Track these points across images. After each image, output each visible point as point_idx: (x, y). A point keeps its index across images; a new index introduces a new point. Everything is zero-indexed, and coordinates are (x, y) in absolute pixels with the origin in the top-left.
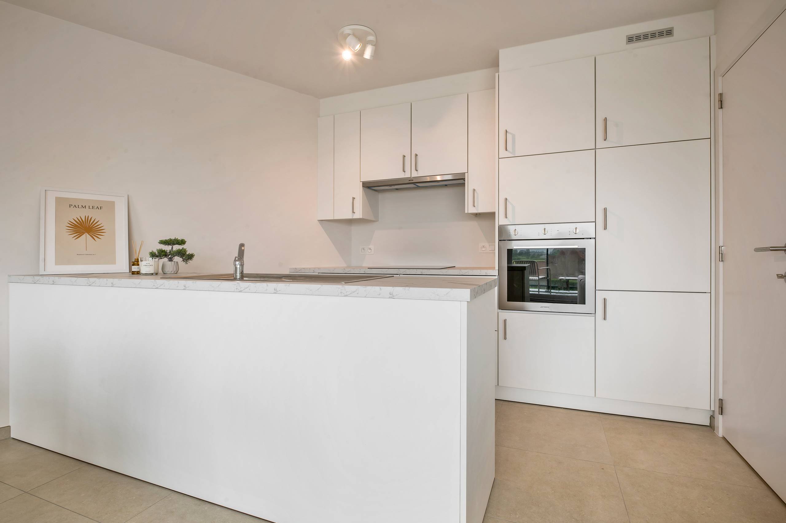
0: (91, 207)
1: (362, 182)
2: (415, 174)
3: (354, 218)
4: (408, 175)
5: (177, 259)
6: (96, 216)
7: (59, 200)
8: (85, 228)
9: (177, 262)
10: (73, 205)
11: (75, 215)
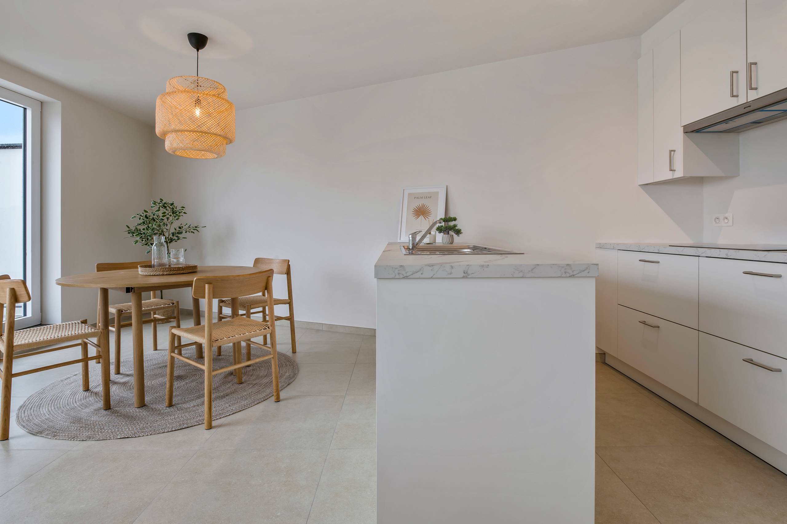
0: (425, 197)
1: (683, 127)
2: (753, 96)
3: (674, 177)
4: (742, 100)
5: (451, 233)
6: (427, 202)
7: (410, 195)
8: (421, 212)
9: (453, 235)
10: (417, 197)
11: (418, 203)
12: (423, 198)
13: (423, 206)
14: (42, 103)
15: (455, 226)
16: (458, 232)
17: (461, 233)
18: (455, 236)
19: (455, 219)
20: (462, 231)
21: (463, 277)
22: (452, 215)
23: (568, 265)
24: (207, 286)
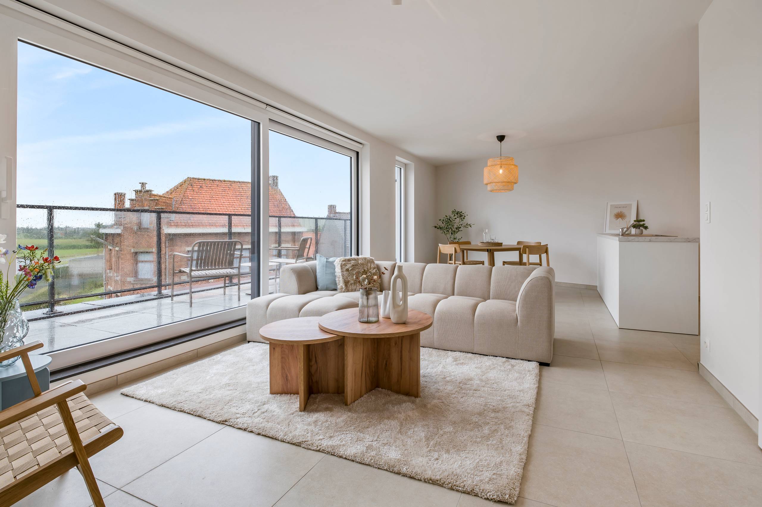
0: (623, 207)
5: (641, 228)
6: (624, 211)
7: (611, 205)
8: (620, 216)
9: (642, 230)
10: (616, 207)
11: (617, 211)
12: (621, 207)
13: (621, 212)
14: (405, 164)
15: (644, 224)
16: (646, 228)
17: (648, 228)
18: (644, 230)
19: (644, 221)
20: (648, 227)
21: (649, 241)
22: (641, 218)
23: (688, 238)
24: (527, 249)
